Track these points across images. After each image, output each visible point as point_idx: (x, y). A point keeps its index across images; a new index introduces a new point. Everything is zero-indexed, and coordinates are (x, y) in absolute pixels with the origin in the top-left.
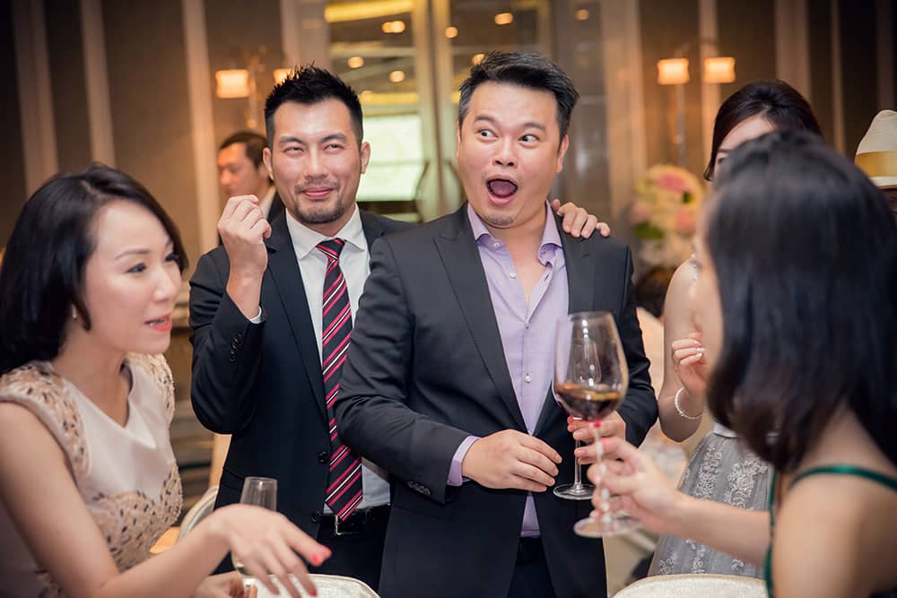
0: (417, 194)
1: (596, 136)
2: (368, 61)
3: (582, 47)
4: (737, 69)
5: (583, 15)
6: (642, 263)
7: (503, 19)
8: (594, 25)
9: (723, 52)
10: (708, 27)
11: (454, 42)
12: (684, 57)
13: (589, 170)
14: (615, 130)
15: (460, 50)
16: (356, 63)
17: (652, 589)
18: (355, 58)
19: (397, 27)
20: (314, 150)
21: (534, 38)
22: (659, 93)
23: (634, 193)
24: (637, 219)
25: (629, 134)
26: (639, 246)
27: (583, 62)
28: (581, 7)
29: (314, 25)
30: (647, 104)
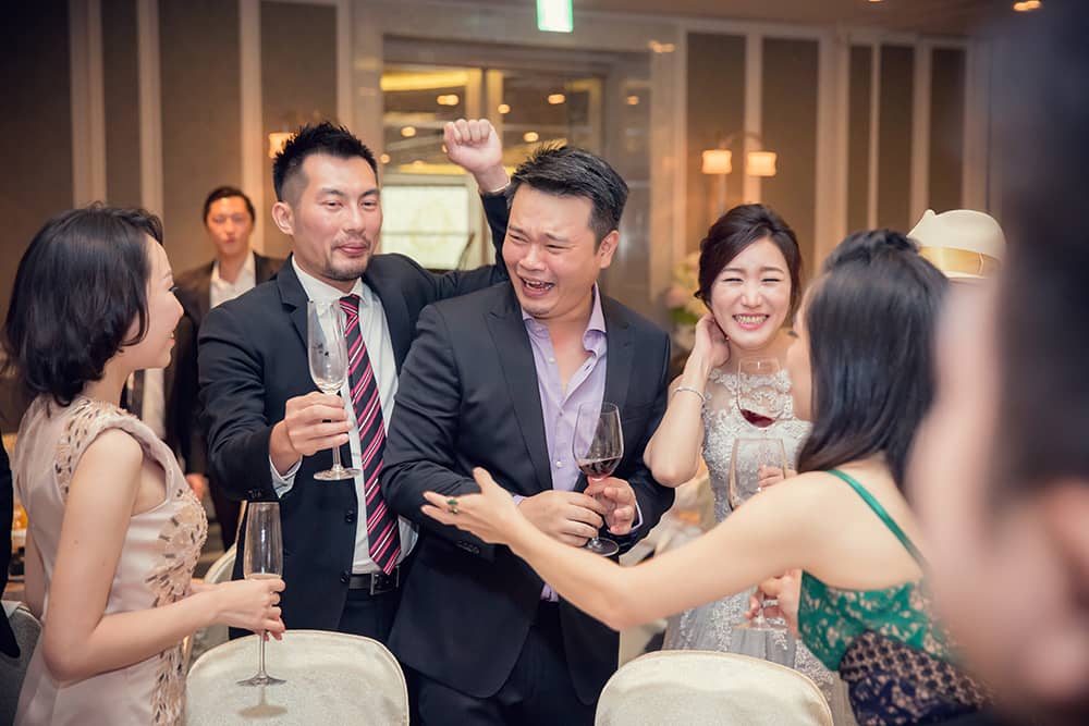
0: (460, 265)
1: (639, 219)
2: (421, 132)
3: (630, 132)
4: (777, 164)
5: (633, 101)
6: (677, 346)
7: (556, 99)
8: (643, 109)
9: (766, 148)
10: (753, 122)
11: (506, 118)
12: (728, 149)
13: (629, 252)
14: (658, 215)
15: (510, 127)
16: (409, 132)
17: (657, 663)
18: (409, 129)
19: (452, 100)
20: (354, 204)
21: (584, 120)
22: (702, 182)
23: (673, 278)
24: (674, 303)
25: (671, 220)
26: (675, 330)
27: (631, 147)
28: (631, 94)
29: (368, 93)
30: (689, 192)
